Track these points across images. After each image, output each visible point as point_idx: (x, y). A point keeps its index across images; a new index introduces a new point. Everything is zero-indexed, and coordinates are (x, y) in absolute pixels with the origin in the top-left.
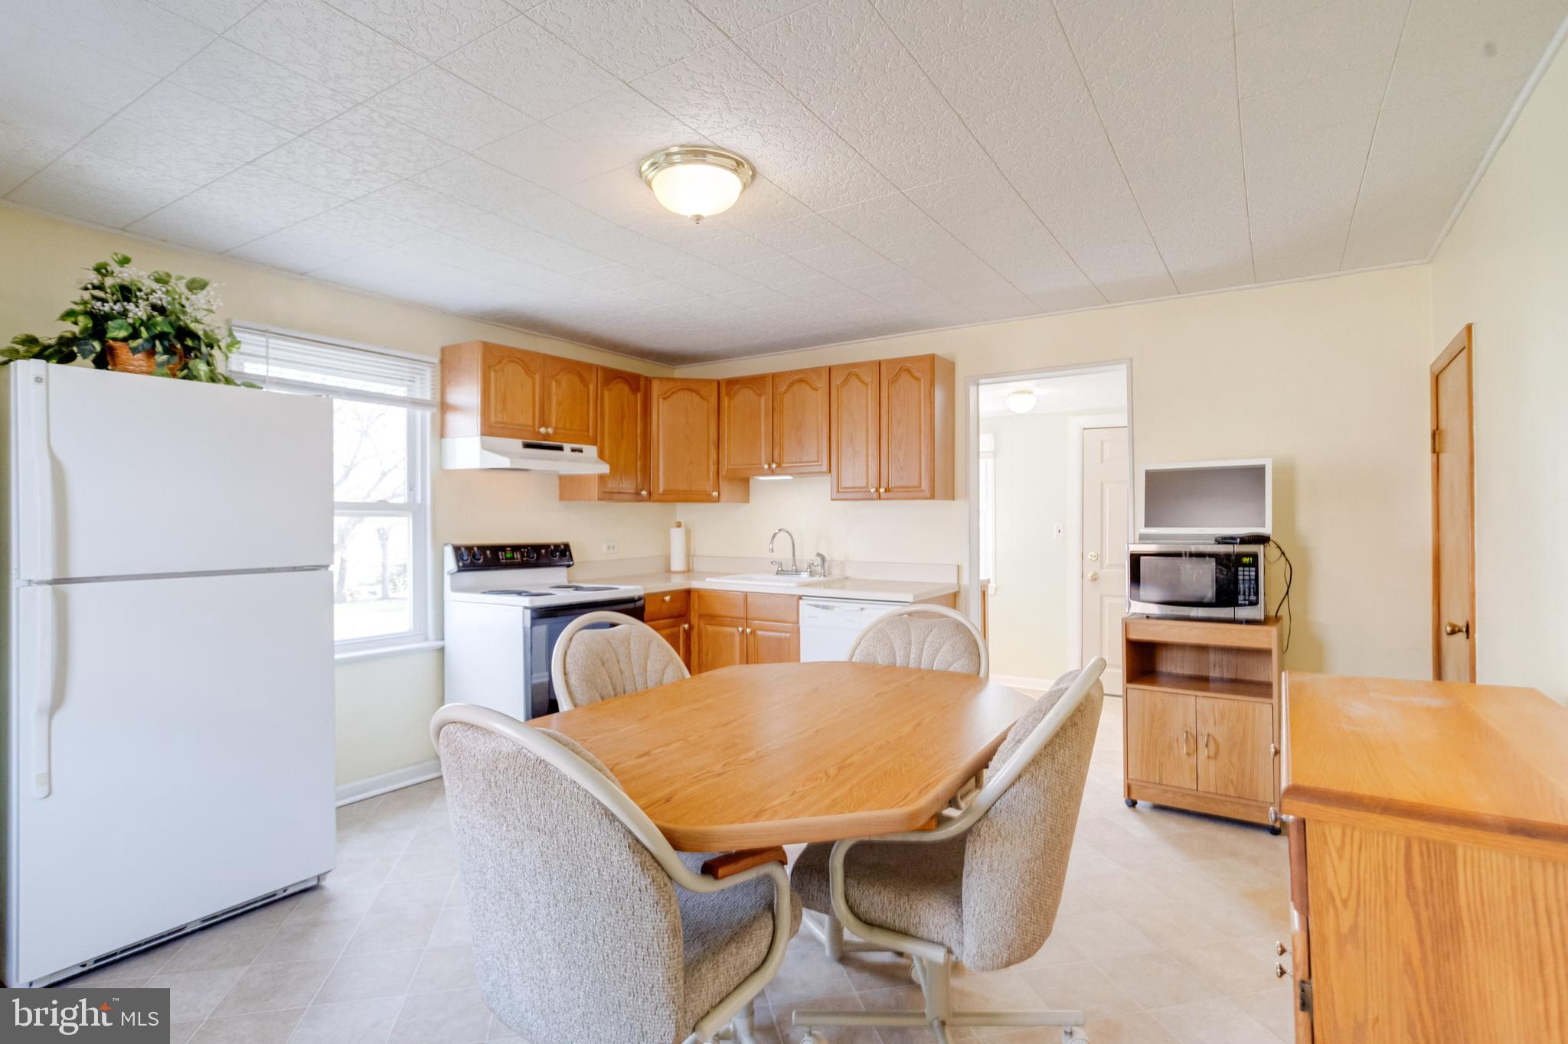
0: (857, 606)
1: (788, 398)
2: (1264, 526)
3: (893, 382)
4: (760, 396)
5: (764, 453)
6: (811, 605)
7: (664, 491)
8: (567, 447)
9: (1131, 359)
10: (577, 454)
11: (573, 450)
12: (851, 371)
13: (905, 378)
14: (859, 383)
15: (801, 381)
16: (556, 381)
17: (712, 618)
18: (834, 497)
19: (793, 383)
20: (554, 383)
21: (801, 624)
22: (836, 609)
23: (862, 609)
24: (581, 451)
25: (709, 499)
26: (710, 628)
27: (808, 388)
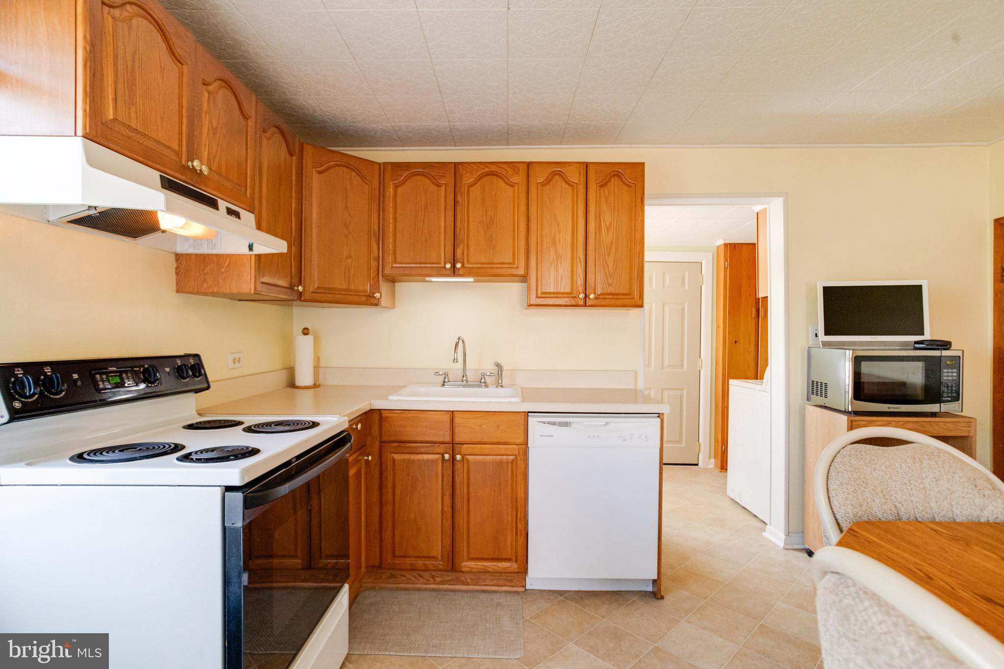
0: (601, 421)
1: (475, 191)
2: (922, 334)
3: (601, 186)
4: (439, 186)
5: (441, 251)
6: (544, 423)
7: (318, 288)
8: (222, 204)
9: (787, 193)
10: (233, 218)
11: (230, 212)
12: (557, 170)
13: (615, 184)
14: (564, 184)
15: (492, 174)
16: (209, 93)
17: (402, 444)
18: (534, 301)
19: (481, 177)
20: (206, 94)
21: (530, 445)
22: (574, 425)
23: (607, 423)
24: (237, 215)
25: (370, 300)
26: (396, 456)
27: (503, 184)
